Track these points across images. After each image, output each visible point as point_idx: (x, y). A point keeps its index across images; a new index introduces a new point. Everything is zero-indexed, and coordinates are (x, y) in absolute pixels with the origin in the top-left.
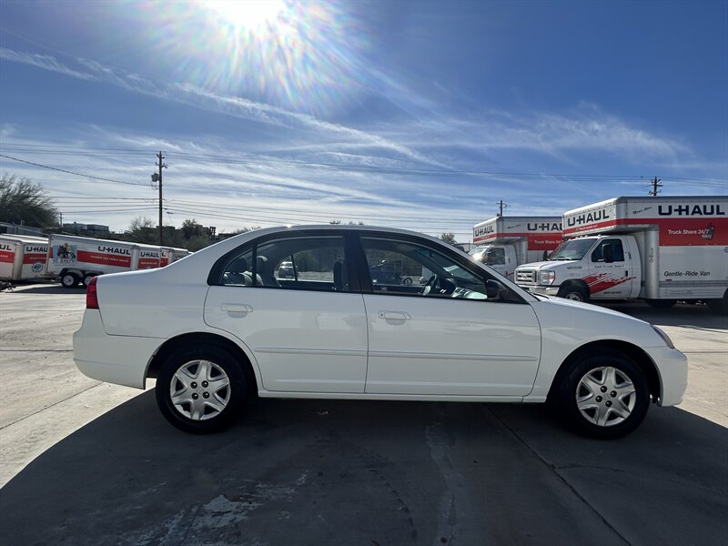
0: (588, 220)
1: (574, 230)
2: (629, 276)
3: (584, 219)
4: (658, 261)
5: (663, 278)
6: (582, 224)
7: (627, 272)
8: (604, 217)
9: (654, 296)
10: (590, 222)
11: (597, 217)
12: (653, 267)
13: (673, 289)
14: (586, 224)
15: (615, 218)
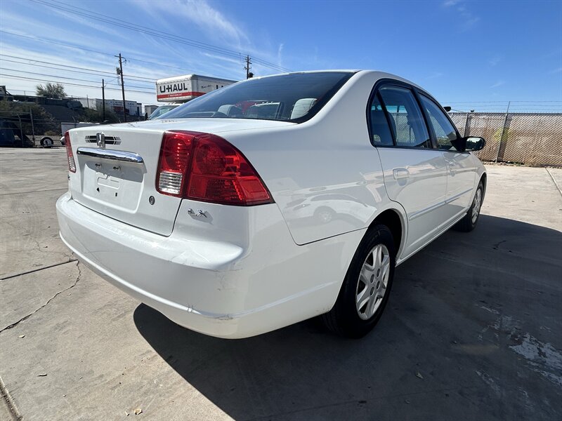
0: (174, 89)
3: (171, 88)
6: (170, 92)
8: (185, 89)
10: (176, 92)
11: (180, 88)
14: (172, 93)
15: (191, 91)
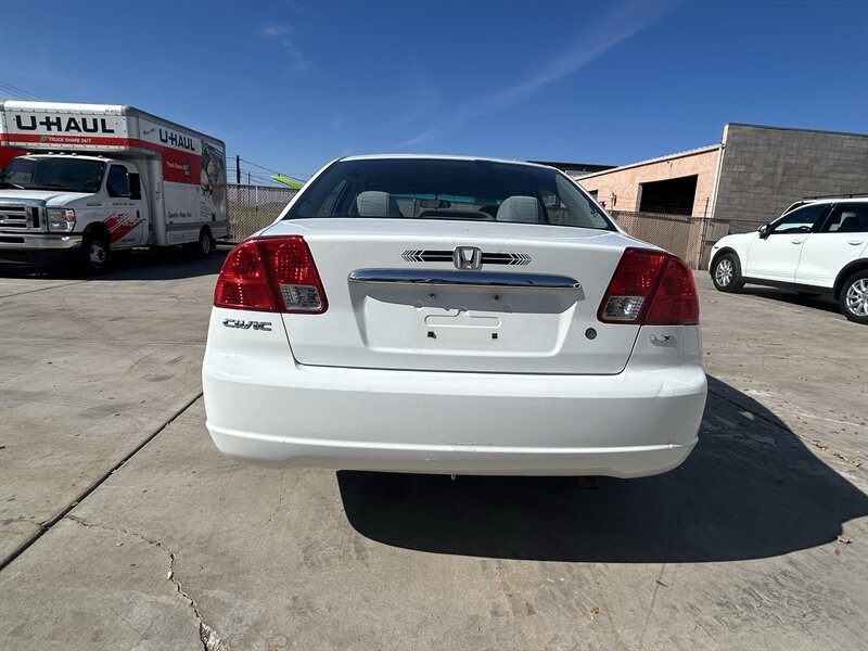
1: (37, 139)
2: (141, 218)
3: (57, 124)
4: (163, 201)
5: (168, 220)
6: (56, 132)
7: (138, 212)
9: (162, 242)
10: (76, 134)
12: (159, 205)
13: (174, 232)
15: (124, 136)
